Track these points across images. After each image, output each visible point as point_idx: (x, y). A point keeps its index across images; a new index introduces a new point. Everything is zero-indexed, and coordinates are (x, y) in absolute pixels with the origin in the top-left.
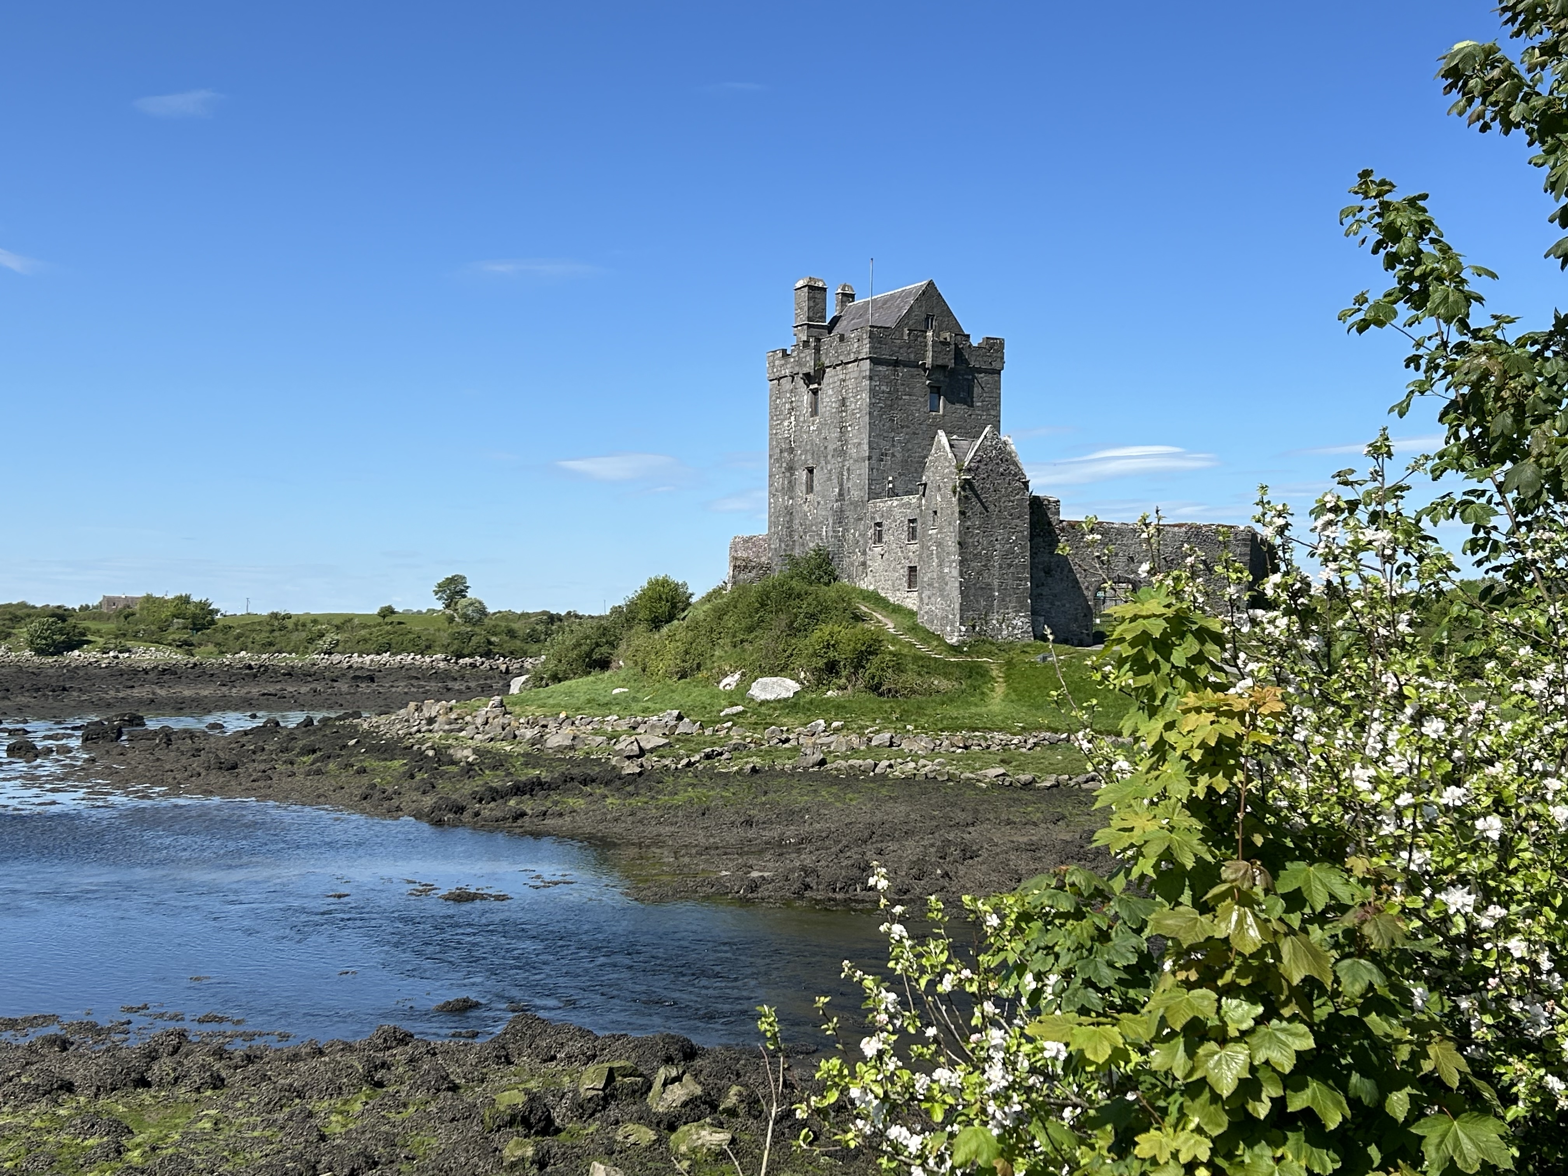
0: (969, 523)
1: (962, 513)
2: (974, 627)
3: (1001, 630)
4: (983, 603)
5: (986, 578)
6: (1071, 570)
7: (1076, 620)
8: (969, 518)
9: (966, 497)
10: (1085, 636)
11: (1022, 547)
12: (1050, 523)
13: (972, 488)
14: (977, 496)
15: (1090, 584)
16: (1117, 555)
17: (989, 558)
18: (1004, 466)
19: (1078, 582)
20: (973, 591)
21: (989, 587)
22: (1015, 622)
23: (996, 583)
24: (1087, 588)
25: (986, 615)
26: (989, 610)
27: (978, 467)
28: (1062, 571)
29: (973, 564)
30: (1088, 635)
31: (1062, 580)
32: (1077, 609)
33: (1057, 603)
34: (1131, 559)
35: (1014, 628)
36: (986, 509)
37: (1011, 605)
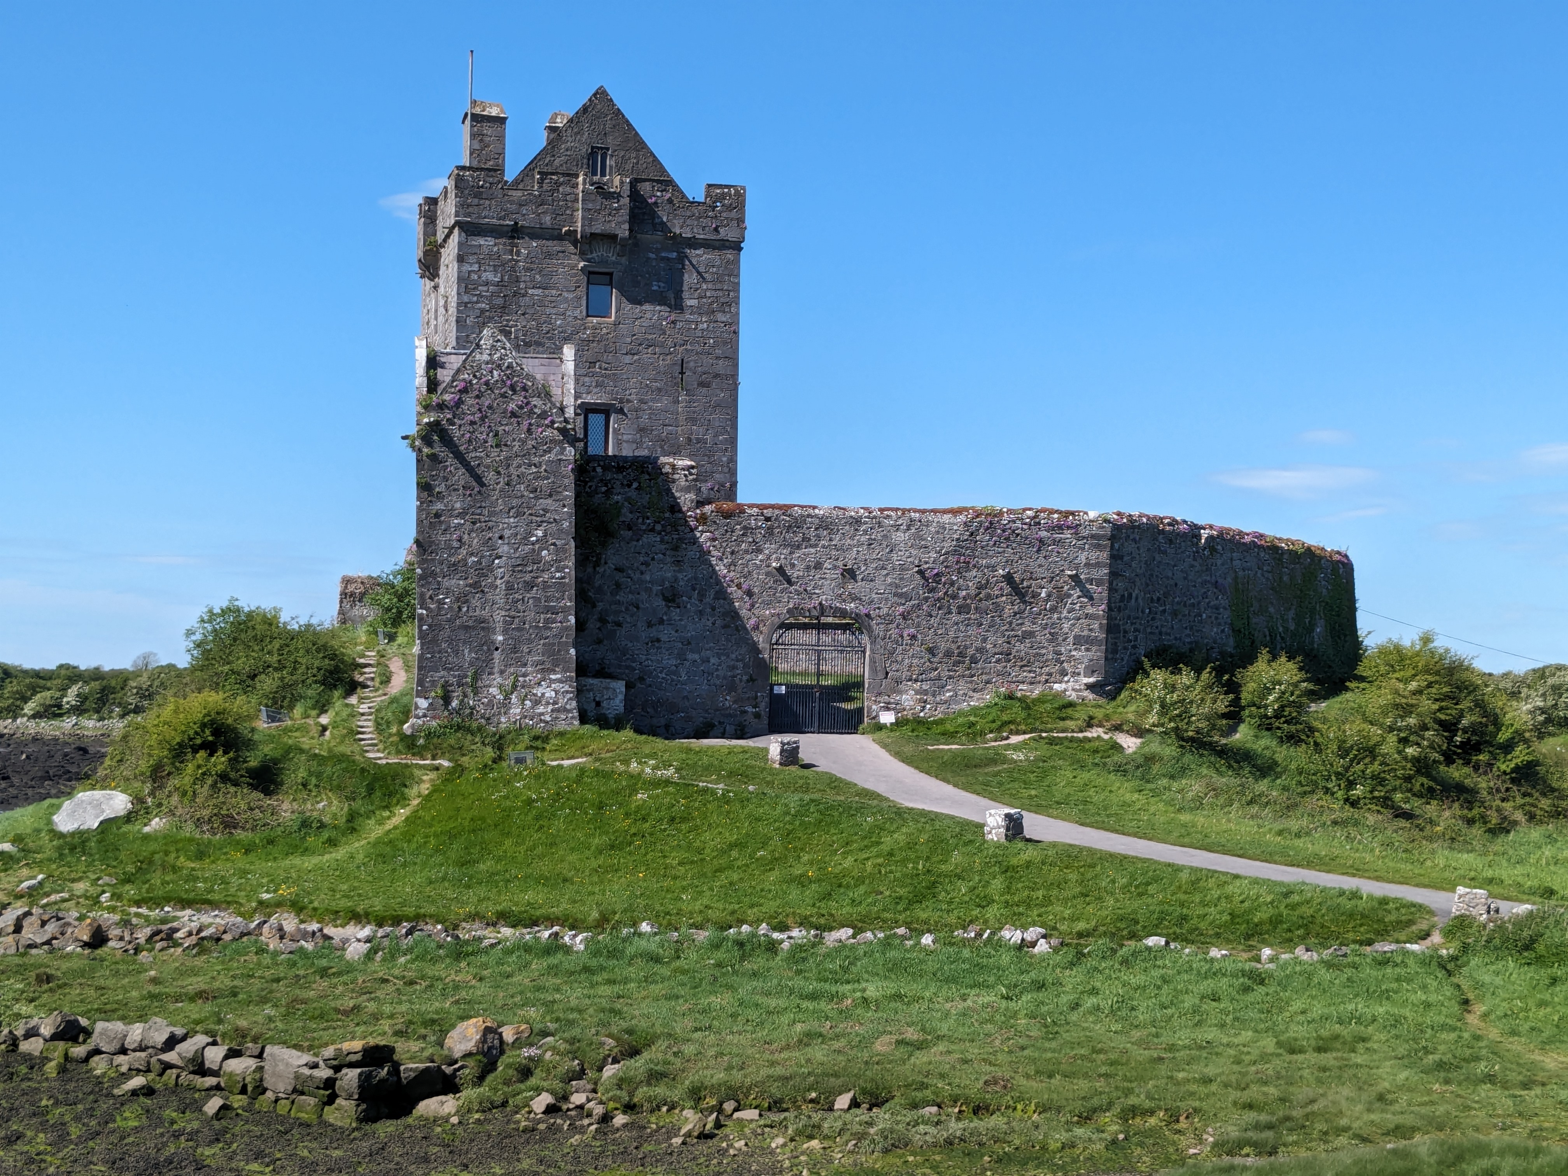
0: (439, 506)
1: (424, 487)
2: (447, 699)
3: (506, 705)
4: (468, 655)
5: (477, 607)
6: (722, 594)
7: (732, 688)
8: (440, 496)
9: (433, 457)
10: (750, 718)
11: (559, 550)
12: (675, 508)
13: (447, 440)
14: (459, 456)
15: (761, 620)
16: (818, 566)
17: (484, 570)
18: (519, 399)
19: (735, 615)
20: (447, 632)
21: (483, 625)
22: (539, 691)
23: (499, 616)
24: (756, 628)
25: (476, 677)
26: (482, 668)
27: (459, 403)
28: (702, 596)
29: (446, 583)
30: (757, 716)
31: (701, 613)
32: (734, 668)
33: (691, 656)
34: (850, 574)
35: (537, 702)
36: (478, 479)
37: (531, 659)
